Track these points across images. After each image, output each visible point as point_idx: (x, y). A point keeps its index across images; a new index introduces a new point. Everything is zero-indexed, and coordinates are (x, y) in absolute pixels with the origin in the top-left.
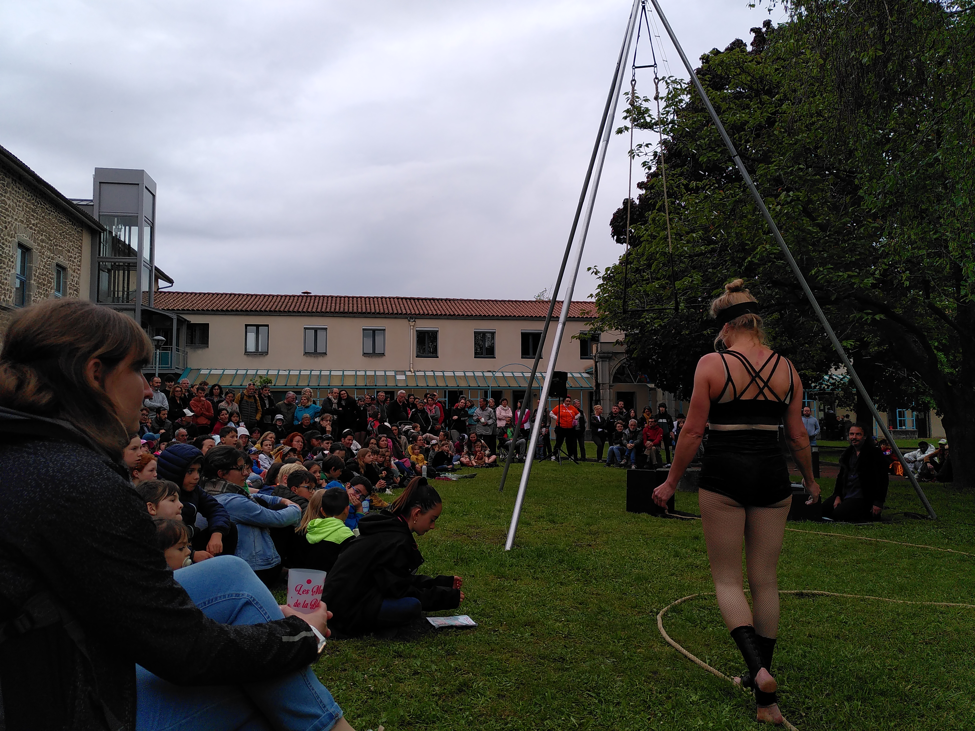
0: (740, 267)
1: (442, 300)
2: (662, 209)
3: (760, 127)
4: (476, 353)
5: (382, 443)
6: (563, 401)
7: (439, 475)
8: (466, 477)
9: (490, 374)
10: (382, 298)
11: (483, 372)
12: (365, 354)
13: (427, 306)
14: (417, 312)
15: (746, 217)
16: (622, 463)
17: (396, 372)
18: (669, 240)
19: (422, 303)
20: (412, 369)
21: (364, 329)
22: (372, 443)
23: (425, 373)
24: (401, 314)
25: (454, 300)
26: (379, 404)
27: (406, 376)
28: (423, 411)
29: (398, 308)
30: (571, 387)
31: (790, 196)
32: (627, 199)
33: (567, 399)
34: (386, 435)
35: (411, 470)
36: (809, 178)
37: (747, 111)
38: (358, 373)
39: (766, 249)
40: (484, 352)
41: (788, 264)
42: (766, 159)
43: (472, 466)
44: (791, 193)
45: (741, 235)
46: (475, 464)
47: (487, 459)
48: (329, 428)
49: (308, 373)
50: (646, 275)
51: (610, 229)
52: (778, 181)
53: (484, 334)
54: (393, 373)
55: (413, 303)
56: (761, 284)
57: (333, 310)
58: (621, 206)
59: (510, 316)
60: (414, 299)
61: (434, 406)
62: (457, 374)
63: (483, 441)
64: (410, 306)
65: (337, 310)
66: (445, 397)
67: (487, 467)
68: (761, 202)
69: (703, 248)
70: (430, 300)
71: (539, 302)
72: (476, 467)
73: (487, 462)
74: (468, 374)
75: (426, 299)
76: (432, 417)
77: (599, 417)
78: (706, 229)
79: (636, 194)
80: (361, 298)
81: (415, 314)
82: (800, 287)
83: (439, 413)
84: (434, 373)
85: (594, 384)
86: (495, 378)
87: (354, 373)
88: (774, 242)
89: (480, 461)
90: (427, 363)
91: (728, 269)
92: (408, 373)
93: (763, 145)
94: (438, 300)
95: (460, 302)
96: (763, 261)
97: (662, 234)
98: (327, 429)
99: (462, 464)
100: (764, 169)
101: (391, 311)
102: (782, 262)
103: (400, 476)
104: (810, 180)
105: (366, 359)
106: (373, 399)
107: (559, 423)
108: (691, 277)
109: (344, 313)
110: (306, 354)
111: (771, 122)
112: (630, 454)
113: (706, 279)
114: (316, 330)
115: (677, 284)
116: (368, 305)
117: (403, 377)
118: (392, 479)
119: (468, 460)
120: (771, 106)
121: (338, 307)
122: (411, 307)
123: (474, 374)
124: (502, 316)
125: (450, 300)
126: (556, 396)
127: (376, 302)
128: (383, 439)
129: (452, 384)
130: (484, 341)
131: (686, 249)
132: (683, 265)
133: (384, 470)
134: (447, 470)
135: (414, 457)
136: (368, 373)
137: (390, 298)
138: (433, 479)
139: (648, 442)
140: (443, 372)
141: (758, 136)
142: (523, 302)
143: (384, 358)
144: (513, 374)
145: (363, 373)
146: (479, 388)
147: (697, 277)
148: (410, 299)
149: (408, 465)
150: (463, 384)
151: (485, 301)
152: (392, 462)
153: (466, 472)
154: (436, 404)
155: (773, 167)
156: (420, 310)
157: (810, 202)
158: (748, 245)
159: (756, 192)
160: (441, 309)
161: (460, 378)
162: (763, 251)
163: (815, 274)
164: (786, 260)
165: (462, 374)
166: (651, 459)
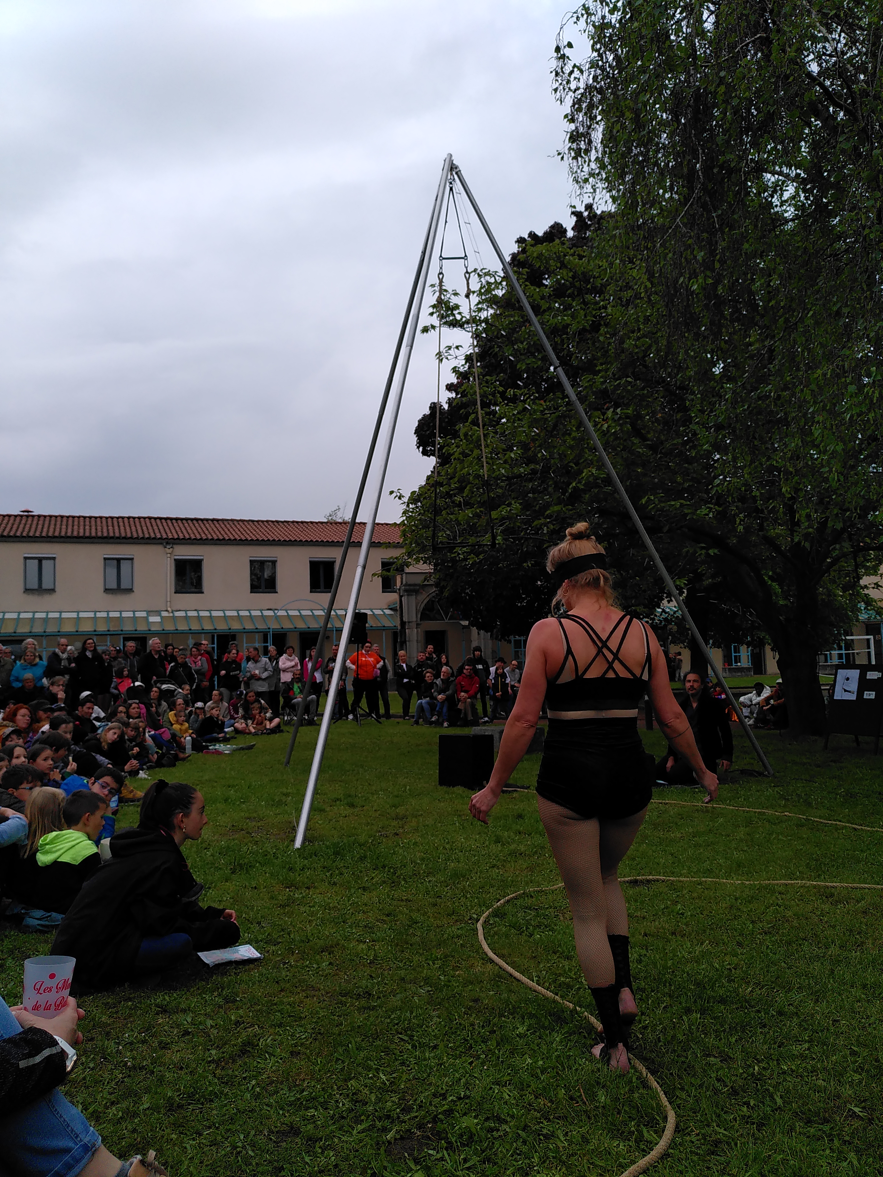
0: (564, 493)
1: (207, 520)
2: (475, 423)
3: (583, 332)
4: (252, 587)
5: (133, 711)
6: (362, 648)
7: (207, 747)
8: (242, 749)
9: (271, 613)
10: (129, 518)
11: (261, 610)
12: (106, 590)
13: (188, 528)
14: (176, 537)
15: (570, 434)
16: (433, 719)
17: (149, 613)
18: (484, 459)
19: (181, 525)
20: (169, 609)
21: (105, 559)
22: (121, 712)
23: (186, 614)
24: (154, 538)
25: (223, 520)
26: (128, 657)
27: (162, 618)
28: (185, 665)
29: (151, 531)
30: (371, 627)
31: (618, 414)
32: (434, 403)
33: (367, 644)
34: (137, 701)
35: (171, 743)
36: (637, 392)
37: (570, 312)
38: (99, 615)
39: (593, 473)
40: (263, 584)
41: (616, 491)
42: (589, 368)
43: (250, 733)
44: (619, 410)
45: (565, 456)
46: (253, 731)
47: (268, 723)
48: (61, 695)
49: (30, 615)
50: (458, 500)
51: (414, 439)
52: (604, 394)
53: (262, 563)
54: (144, 614)
55: (170, 524)
57: (63, 534)
58: (427, 412)
59: (296, 540)
60: (171, 519)
61: (199, 657)
62: (228, 613)
63: (263, 702)
64: (166, 528)
65: (69, 534)
66: (213, 643)
67: (269, 734)
68: (586, 419)
69: (522, 469)
70: (192, 520)
71: (331, 523)
72: (255, 734)
73: (268, 727)
74: (242, 613)
75: (187, 519)
76: (197, 672)
77: (404, 665)
78: (526, 447)
79: (445, 397)
80: (101, 518)
81: (173, 539)
82: (629, 517)
83: (206, 666)
84: (198, 613)
85: (399, 622)
86: (277, 617)
87: (91, 615)
88: (601, 466)
89: (259, 727)
90: (189, 599)
91: (550, 497)
92: (164, 614)
93: (588, 352)
94: (202, 520)
96: (589, 486)
97: (476, 452)
98: (59, 696)
99: (237, 731)
100: (588, 380)
101: (141, 535)
102: (609, 488)
103: (157, 753)
104: (639, 395)
105: (109, 597)
106: (119, 651)
107: (358, 675)
108: (509, 505)
109: (78, 537)
110: (27, 591)
111: (595, 327)
112: (441, 708)
113: (526, 506)
114: (40, 560)
115: (494, 514)
116: (110, 528)
117: (157, 619)
118: (148, 757)
119: (244, 725)
120: (593, 307)
121: (70, 530)
122: (168, 531)
123: (250, 613)
124: (285, 541)
125: (218, 520)
127: (121, 524)
128: (134, 705)
129: (222, 627)
130: (262, 570)
131: (503, 471)
132: (500, 491)
133: (135, 746)
134: (217, 741)
135: (176, 727)
136: (112, 615)
137: (139, 518)
138: (200, 754)
139: (463, 694)
140: (210, 611)
142: (312, 523)
143: (132, 595)
144: (300, 612)
145: (104, 615)
146: (257, 631)
147: (516, 506)
148: (166, 519)
149: (167, 736)
150: (236, 626)
151: (263, 521)
152: (147, 735)
153: (242, 742)
154: (201, 655)
155: (599, 379)
156: (179, 533)
157: (639, 417)
158: (572, 467)
159: (580, 408)
160: (206, 532)
161: (233, 619)
162: (590, 476)
163: (646, 503)
164: (614, 486)
165: (235, 613)
166: (466, 714)
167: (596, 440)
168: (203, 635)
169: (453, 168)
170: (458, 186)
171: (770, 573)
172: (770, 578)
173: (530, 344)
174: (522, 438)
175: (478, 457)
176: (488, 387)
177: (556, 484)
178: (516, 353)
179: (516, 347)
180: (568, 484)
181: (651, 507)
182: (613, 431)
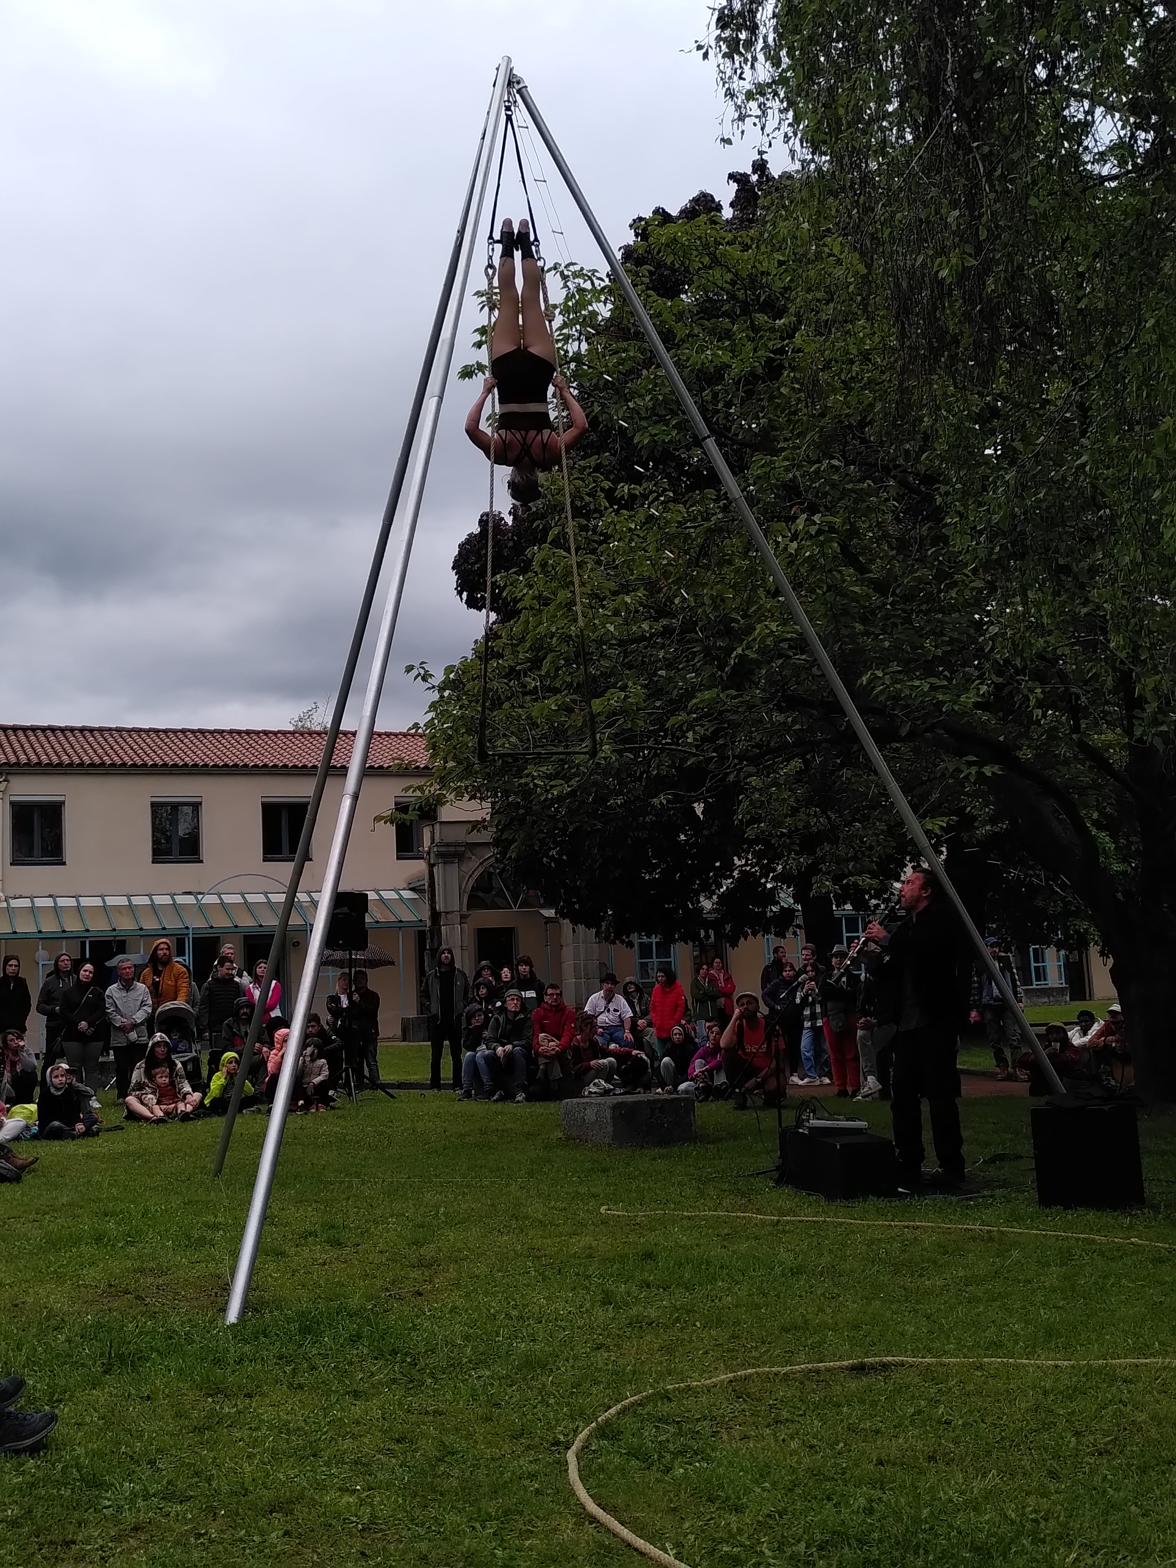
0: (721, 667)
1: (72, 729)
3: (751, 379)
4: (154, 852)
9: (190, 900)
11: (172, 895)
15: (730, 562)
18: (578, 608)
23: (32, 902)
25: (100, 729)
30: (377, 922)
31: (815, 523)
32: (487, 514)
36: (850, 486)
37: (727, 343)
39: (772, 631)
40: (176, 847)
41: (815, 662)
44: (817, 518)
45: (723, 600)
50: (532, 683)
51: (453, 577)
52: (791, 490)
53: (175, 807)
56: (763, 703)
58: (475, 529)
62: (111, 901)
68: (758, 533)
69: (645, 626)
71: (300, 733)
74: (136, 901)
78: (652, 587)
82: (839, 710)
84: (55, 902)
85: (428, 913)
86: (202, 908)
90: (37, 876)
91: (697, 671)
93: (761, 415)
95: (115, 734)
96: (768, 654)
97: (563, 595)
100: (763, 466)
102: (804, 657)
108: (624, 688)
111: (773, 370)
113: (655, 691)
115: (596, 703)
120: (773, 336)
123: (152, 900)
125: (92, 730)
126: (342, 947)
129: (100, 927)
130: (175, 824)
131: (612, 628)
140: (77, 897)
141: (748, 396)
142: (266, 733)
150: (125, 925)
155: (781, 463)
156: (20, 754)
157: (854, 532)
158: (736, 621)
159: (751, 517)
160: (70, 752)
161: (120, 912)
162: (768, 635)
163: (869, 683)
164: (811, 653)
165: (123, 901)
167: (779, 574)
168: (64, 941)
169: (512, 81)
170: (521, 115)
171: (1095, 816)
172: (1095, 823)
173: (657, 399)
174: (645, 569)
175: (567, 604)
176: (583, 480)
177: (707, 651)
178: (632, 415)
179: (631, 405)
180: (729, 650)
181: (879, 689)
182: (807, 554)
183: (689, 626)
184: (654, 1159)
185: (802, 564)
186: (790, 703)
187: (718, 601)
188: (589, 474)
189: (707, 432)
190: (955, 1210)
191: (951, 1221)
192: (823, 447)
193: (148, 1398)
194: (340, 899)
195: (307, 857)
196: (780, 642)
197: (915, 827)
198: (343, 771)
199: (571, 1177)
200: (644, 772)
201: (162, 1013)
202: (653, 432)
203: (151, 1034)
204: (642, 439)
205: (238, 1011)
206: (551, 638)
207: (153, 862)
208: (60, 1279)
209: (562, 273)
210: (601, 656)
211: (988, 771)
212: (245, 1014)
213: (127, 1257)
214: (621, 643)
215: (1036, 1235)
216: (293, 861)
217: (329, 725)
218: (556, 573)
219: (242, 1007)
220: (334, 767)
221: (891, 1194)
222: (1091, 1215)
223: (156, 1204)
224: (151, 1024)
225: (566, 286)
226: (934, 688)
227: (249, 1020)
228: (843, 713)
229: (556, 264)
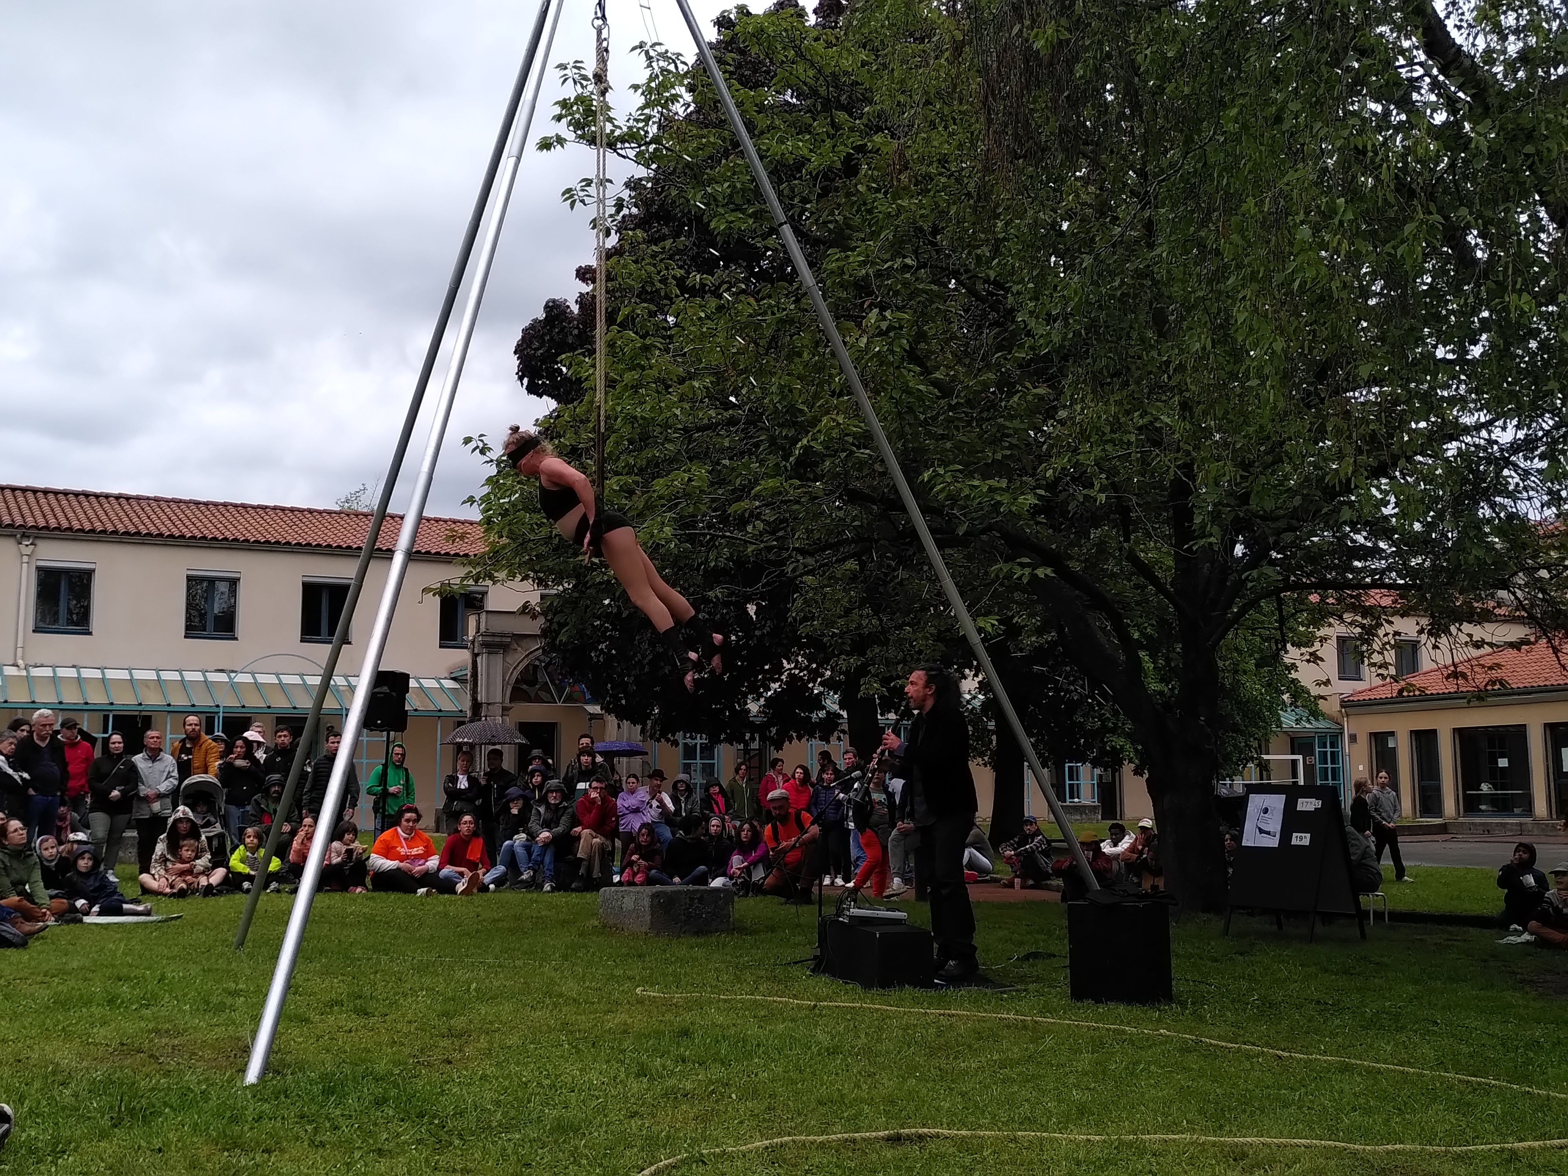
0: (786, 458)
3: (829, 174)
4: (188, 628)
9: (222, 677)
11: (204, 672)
13: (68, 510)
14: (42, 524)
16: (527, 878)
20: (20, 662)
23: (54, 672)
27: (5, 678)
30: (416, 710)
31: (886, 319)
32: (554, 301)
36: (921, 286)
37: (808, 137)
39: (838, 424)
40: (210, 624)
41: (880, 457)
42: (840, 240)
44: (888, 314)
45: (791, 391)
51: (514, 363)
52: (862, 288)
53: (211, 581)
58: (540, 315)
59: (277, 542)
62: (139, 675)
64: (24, 507)
66: (107, 729)
68: (831, 325)
71: (348, 514)
74: (166, 676)
78: (719, 376)
81: (36, 527)
84: (79, 673)
85: (469, 704)
86: (234, 686)
88: (856, 411)
90: (61, 645)
91: (762, 462)
92: (10, 671)
93: (836, 212)
95: (154, 504)
96: (831, 448)
100: (837, 260)
102: (868, 451)
111: (851, 166)
112: (544, 858)
113: (718, 480)
115: (659, 485)
120: (852, 134)
122: (26, 510)
123: (182, 676)
124: (259, 542)
126: (380, 728)
129: (124, 700)
130: (210, 599)
131: (678, 413)
140: (102, 669)
141: (825, 193)
142: (310, 511)
144: (279, 679)
147: (702, 474)
150: (153, 700)
155: (855, 258)
156: (50, 516)
159: (824, 308)
160: (104, 517)
161: (147, 686)
162: (832, 428)
163: (929, 481)
164: (876, 449)
165: (152, 675)
166: (590, 869)
168: (86, 715)
173: (735, 187)
174: (715, 358)
175: (632, 387)
176: (654, 265)
177: (772, 440)
178: (711, 199)
179: (709, 190)
180: (795, 441)
181: (939, 487)
182: (877, 349)
183: (755, 418)
184: (692, 948)
185: (871, 359)
186: (854, 497)
187: (786, 391)
188: (661, 260)
189: (783, 218)
190: (990, 1001)
191: (985, 1011)
192: (896, 246)
193: (160, 1150)
194: (381, 678)
195: (345, 640)
196: (847, 435)
197: (968, 626)
198: (389, 554)
199: (608, 960)
200: (702, 563)
201: (187, 786)
202: (730, 219)
203: (175, 806)
204: (718, 225)
205: (268, 789)
206: (616, 420)
207: (185, 637)
208: (67, 1035)
209: (647, 52)
210: (666, 439)
211: (1041, 572)
212: (275, 792)
213: (142, 1018)
214: (685, 430)
215: (1069, 1025)
216: (331, 643)
217: (376, 508)
218: (624, 354)
219: (274, 785)
220: (380, 549)
221: (927, 984)
222: (1122, 1009)
223: (173, 971)
224: (175, 796)
225: (650, 65)
226: (991, 489)
227: (278, 800)
228: (903, 509)
229: (641, 42)
